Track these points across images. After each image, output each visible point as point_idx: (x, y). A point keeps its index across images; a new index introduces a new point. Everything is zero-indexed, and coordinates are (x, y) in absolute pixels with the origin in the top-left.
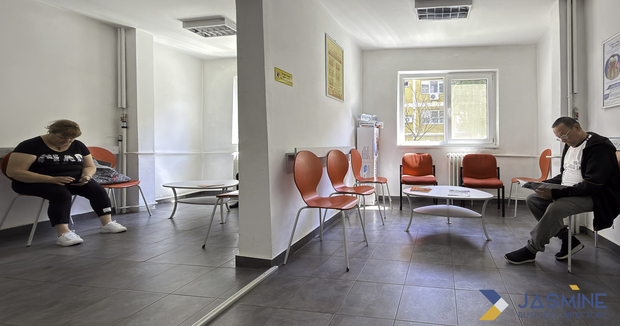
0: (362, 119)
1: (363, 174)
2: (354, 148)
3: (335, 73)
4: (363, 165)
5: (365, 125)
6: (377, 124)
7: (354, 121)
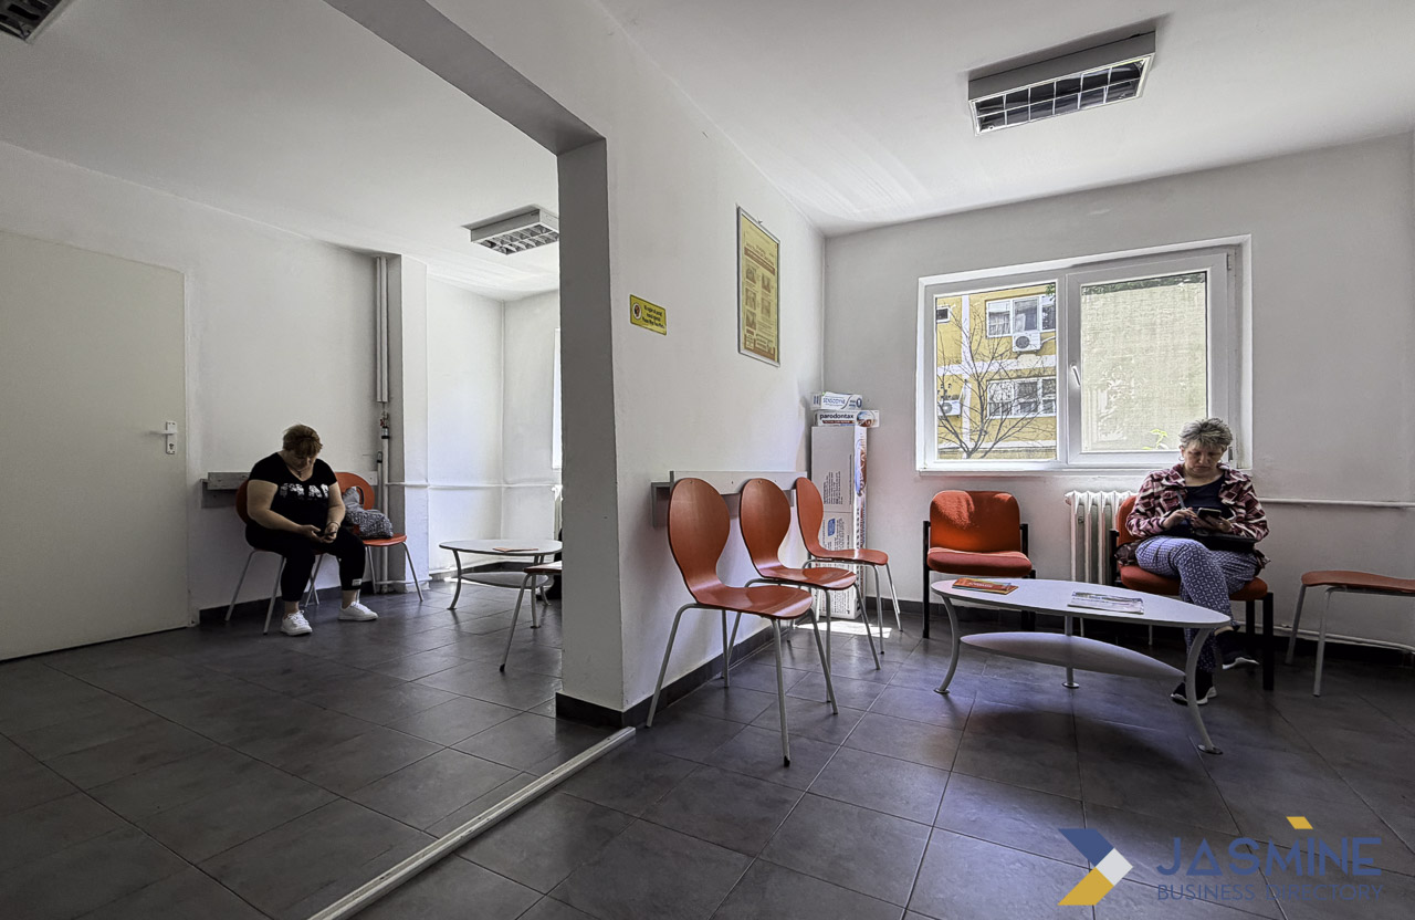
0: (824, 406)
1: (826, 541)
2: (805, 475)
3: (759, 298)
4: (826, 519)
5: (833, 420)
6: (861, 417)
7: (803, 410)
